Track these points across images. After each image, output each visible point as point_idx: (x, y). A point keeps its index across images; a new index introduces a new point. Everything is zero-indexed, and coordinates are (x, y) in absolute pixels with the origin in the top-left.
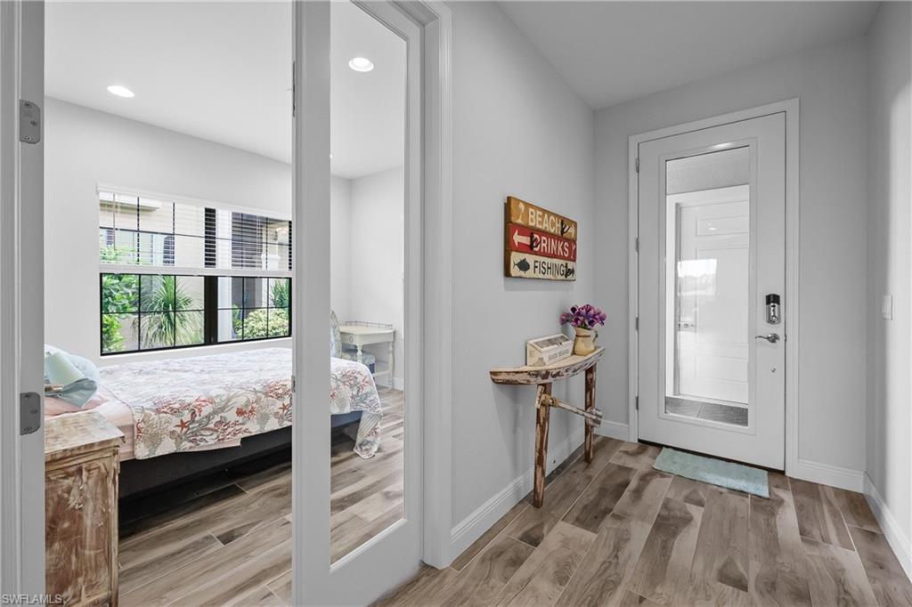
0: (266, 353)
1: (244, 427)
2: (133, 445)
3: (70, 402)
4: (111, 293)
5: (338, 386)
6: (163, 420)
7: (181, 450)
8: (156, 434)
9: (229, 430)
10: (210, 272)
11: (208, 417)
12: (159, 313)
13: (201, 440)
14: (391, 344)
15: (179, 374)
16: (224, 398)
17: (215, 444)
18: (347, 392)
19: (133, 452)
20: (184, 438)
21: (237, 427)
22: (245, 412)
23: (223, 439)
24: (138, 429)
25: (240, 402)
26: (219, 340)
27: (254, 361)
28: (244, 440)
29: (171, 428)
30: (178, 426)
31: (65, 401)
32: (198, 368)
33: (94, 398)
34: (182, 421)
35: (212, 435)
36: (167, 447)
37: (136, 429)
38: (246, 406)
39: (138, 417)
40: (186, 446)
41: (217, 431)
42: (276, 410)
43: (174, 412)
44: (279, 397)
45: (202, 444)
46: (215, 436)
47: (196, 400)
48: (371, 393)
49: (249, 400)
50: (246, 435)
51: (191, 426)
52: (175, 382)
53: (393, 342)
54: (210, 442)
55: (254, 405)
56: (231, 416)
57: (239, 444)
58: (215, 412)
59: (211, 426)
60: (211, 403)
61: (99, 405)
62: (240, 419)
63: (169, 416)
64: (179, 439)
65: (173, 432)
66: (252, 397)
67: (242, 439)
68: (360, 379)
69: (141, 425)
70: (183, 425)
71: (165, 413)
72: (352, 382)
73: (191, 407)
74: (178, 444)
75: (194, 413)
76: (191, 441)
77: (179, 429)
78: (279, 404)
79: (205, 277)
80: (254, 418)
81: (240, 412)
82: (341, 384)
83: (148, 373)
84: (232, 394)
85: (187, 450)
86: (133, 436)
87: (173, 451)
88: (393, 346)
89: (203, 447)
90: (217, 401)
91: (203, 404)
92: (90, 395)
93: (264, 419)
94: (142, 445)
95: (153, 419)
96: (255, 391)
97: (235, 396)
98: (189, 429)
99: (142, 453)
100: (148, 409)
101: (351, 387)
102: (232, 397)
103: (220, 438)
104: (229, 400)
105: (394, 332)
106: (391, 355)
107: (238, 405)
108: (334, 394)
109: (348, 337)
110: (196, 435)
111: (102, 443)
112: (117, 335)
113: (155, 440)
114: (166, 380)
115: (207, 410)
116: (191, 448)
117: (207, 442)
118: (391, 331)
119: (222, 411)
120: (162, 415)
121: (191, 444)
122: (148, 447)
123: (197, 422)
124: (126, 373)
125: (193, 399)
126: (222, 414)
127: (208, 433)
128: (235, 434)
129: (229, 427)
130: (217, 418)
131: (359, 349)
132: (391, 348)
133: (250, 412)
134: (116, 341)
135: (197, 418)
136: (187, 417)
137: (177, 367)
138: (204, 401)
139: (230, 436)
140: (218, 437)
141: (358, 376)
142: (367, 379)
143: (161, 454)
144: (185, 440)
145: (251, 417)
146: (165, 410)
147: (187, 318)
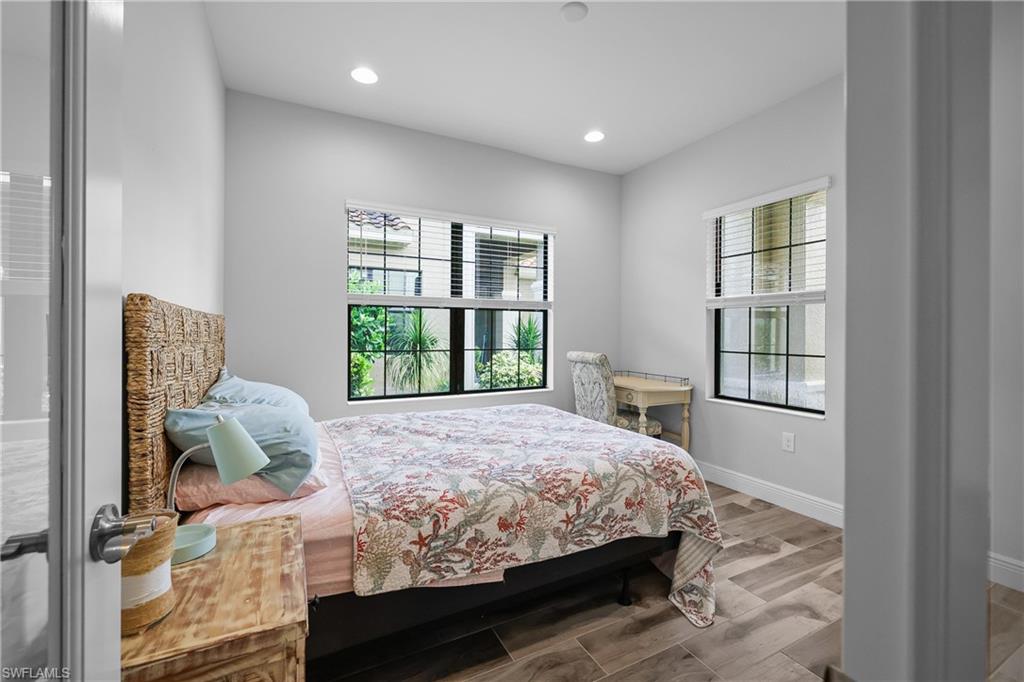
0: (522, 411)
1: (509, 551)
2: (352, 569)
3: (276, 486)
4: (368, 331)
5: (648, 486)
6: (394, 531)
7: (419, 585)
8: (385, 555)
9: (488, 554)
10: (457, 303)
11: (458, 531)
12: (408, 352)
13: (449, 569)
14: (686, 407)
15: (421, 438)
16: (481, 497)
17: (467, 576)
18: (662, 498)
19: (351, 582)
20: (422, 563)
21: (500, 550)
22: (511, 525)
23: (478, 570)
24: (359, 545)
25: (504, 505)
26: (466, 389)
27: (510, 425)
28: (508, 572)
29: (405, 546)
30: (414, 543)
31: (272, 483)
32: (443, 430)
33: (309, 481)
34: (420, 534)
35: (463, 560)
36: (399, 579)
37: (356, 544)
38: (513, 514)
39: (360, 523)
40: (426, 578)
41: (470, 555)
42: (556, 524)
43: (411, 517)
44: (561, 501)
45: (449, 575)
46: (467, 564)
47: (441, 499)
48: (701, 503)
49: (515, 505)
50: (513, 564)
51: (433, 545)
52: (416, 454)
53: (690, 405)
54: (459, 575)
55: (525, 513)
56: (490, 530)
57: (502, 579)
58: (467, 523)
59: (462, 545)
60: (462, 506)
61: (315, 492)
62: (503, 536)
63: (403, 524)
64: (416, 565)
65: (407, 553)
66: (521, 499)
67: (506, 570)
68: (682, 475)
69: (364, 538)
70: (421, 541)
71: (398, 518)
72: (669, 481)
73: (433, 511)
74: (414, 574)
75: (438, 521)
76: (432, 570)
77: (415, 549)
78: (561, 514)
79: (451, 309)
80: (524, 536)
81: (503, 525)
82: (654, 484)
83: (387, 433)
84: (490, 492)
85: (427, 585)
86: (352, 557)
87: (407, 586)
88: (689, 411)
89: (450, 580)
90: (470, 502)
91: (451, 506)
92: (302, 477)
93: (538, 538)
94: (364, 572)
95: (381, 528)
96: (525, 489)
97: (496, 495)
98: (429, 550)
99: (364, 586)
100: (374, 509)
101: (668, 488)
102: (493, 496)
103: (475, 567)
104: (487, 501)
105: (692, 390)
106: (686, 424)
107: (500, 512)
108: (642, 499)
109: (626, 393)
110: (441, 562)
111: (263, 635)
112: (367, 378)
113: (381, 567)
114: (404, 448)
115: (456, 517)
116: (432, 581)
117: (456, 573)
118: (687, 388)
119: (478, 521)
120: (393, 522)
121: (432, 576)
122: (372, 576)
123: (442, 538)
124: (364, 430)
125: (436, 496)
126: (477, 526)
127: (457, 558)
128: (496, 562)
129: (487, 549)
130: (470, 533)
131: (643, 413)
132: (686, 414)
133: (518, 524)
134: (366, 384)
135: (442, 531)
136: (427, 529)
137: (418, 425)
138: (452, 501)
139: (488, 565)
140: (471, 566)
141: (678, 470)
142: (693, 477)
143: (390, 590)
144: (425, 568)
145: (519, 534)
146: (397, 513)
147: (434, 359)
